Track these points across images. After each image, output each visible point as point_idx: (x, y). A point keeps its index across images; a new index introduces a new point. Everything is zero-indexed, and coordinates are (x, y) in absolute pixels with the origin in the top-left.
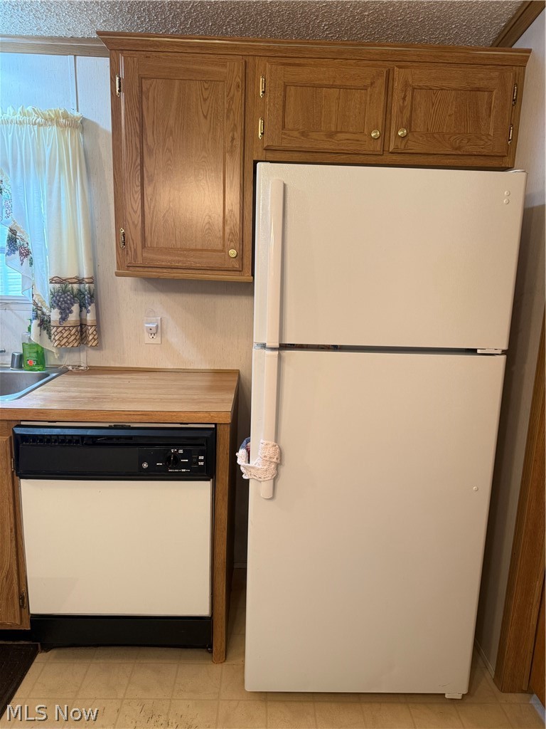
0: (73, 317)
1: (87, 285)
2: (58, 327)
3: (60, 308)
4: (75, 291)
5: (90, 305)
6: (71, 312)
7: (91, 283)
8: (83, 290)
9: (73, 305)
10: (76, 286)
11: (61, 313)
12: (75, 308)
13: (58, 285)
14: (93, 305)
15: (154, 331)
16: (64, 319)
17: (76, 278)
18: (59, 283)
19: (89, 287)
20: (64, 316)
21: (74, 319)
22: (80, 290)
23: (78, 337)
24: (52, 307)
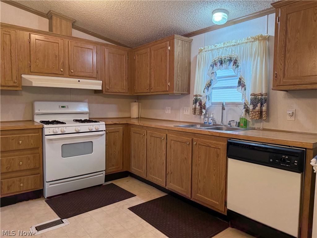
0: (258, 108)
1: (264, 96)
2: (252, 112)
3: (253, 105)
4: (259, 98)
5: (264, 104)
6: (257, 106)
7: (266, 95)
8: (263, 98)
9: (258, 104)
10: (260, 97)
11: (253, 107)
12: (259, 105)
13: (253, 96)
14: (266, 104)
15: (291, 114)
16: (254, 108)
17: (260, 94)
18: (254, 96)
19: (265, 97)
20: (254, 107)
21: (258, 109)
22: (261, 98)
23: (259, 116)
24: (251, 104)
